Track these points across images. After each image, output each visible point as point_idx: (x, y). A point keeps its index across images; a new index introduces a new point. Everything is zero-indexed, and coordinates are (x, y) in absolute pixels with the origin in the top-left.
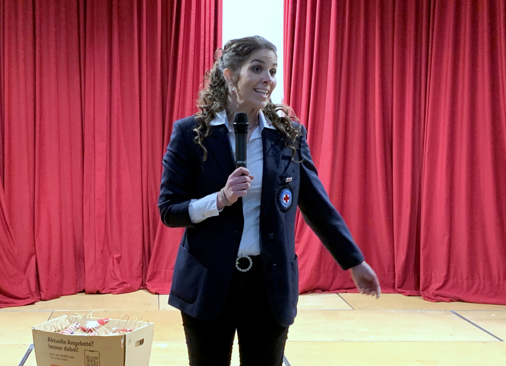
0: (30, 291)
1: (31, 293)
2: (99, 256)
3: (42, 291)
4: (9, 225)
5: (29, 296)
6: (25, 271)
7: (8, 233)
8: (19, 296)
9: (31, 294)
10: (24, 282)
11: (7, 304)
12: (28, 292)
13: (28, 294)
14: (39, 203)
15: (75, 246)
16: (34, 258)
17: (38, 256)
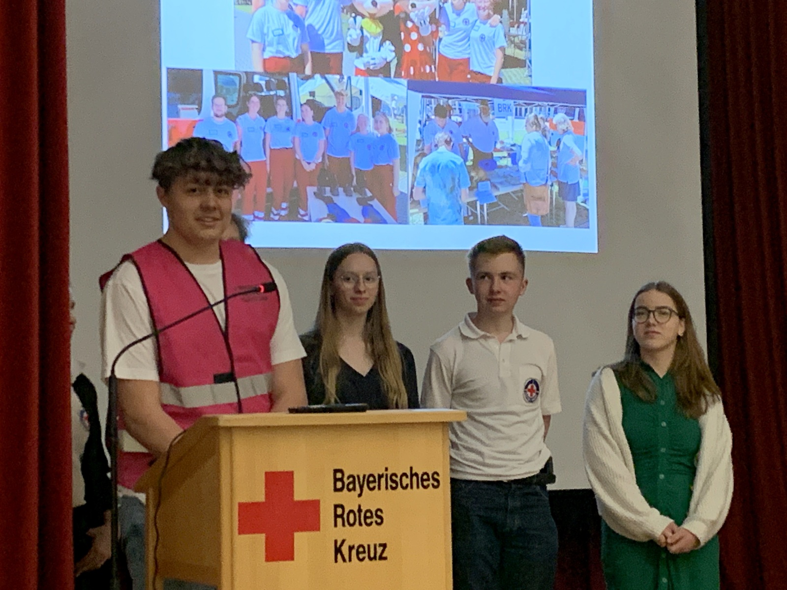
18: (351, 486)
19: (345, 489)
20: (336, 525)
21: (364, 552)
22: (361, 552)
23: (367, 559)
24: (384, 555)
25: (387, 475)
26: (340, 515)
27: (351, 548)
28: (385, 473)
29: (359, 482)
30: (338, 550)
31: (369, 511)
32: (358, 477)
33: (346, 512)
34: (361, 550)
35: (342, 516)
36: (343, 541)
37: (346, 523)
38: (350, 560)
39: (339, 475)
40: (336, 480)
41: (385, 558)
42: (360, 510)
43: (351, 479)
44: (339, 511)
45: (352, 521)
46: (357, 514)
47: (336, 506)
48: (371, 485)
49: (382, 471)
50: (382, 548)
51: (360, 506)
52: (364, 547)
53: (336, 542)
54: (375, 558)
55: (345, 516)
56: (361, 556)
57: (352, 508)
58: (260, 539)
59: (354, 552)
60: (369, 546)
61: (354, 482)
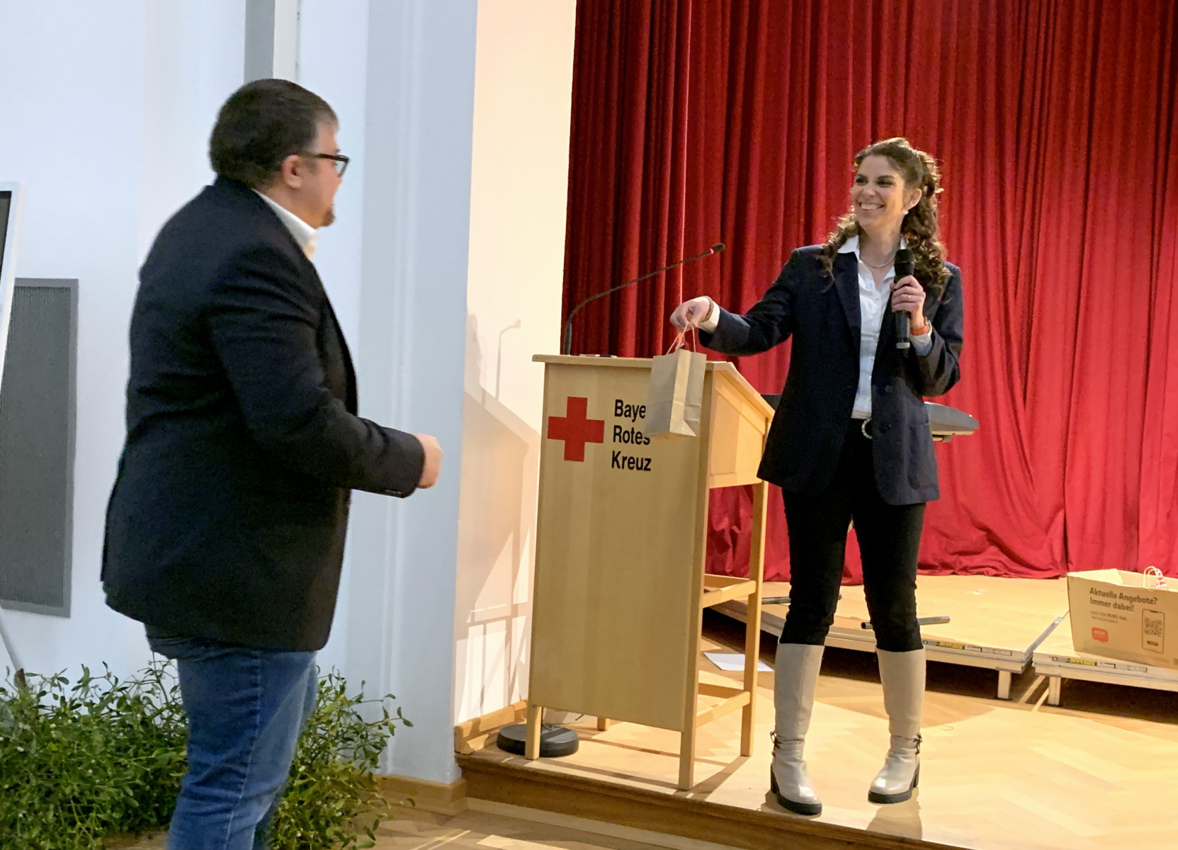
0: (1053, 559)
1: (1054, 563)
2: (1162, 519)
3: (1072, 564)
4: (1029, 461)
5: (1051, 567)
6: (1047, 531)
7: (1027, 474)
8: (1037, 565)
9: (1053, 565)
10: (1045, 546)
11: (1019, 574)
12: (1049, 561)
13: (1050, 564)
14: (1075, 433)
15: (1125, 502)
16: (1061, 514)
17: (1067, 512)
18: (628, 413)
19: (623, 416)
20: (614, 441)
21: (633, 463)
22: (632, 463)
23: (635, 468)
24: (648, 467)
26: (618, 433)
27: (624, 459)
29: (634, 411)
30: (615, 459)
31: (639, 433)
32: (633, 406)
33: (623, 431)
34: (631, 461)
35: (619, 434)
36: (619, 453)
37: (622, 440)
38: (623, 468)
39: (619, 404)
40: (617, 408)
41: (649, 470)
42: (633, 432)
43: (628, 408)
44: (618, 431)
45: (626, 439)
46: (631, 435)
47: (616, 427)
48: (643, 414)
50: (647, 462)
51: (633, 429)
52: (634, 460)
53: (614, 452)
54: (641, 468)
55: (622, 434)
56: (631, 465)
57: (627, 430)
58: (561, 444)
59: (626, 462)
60: (637, 459)
61: (629, 411)
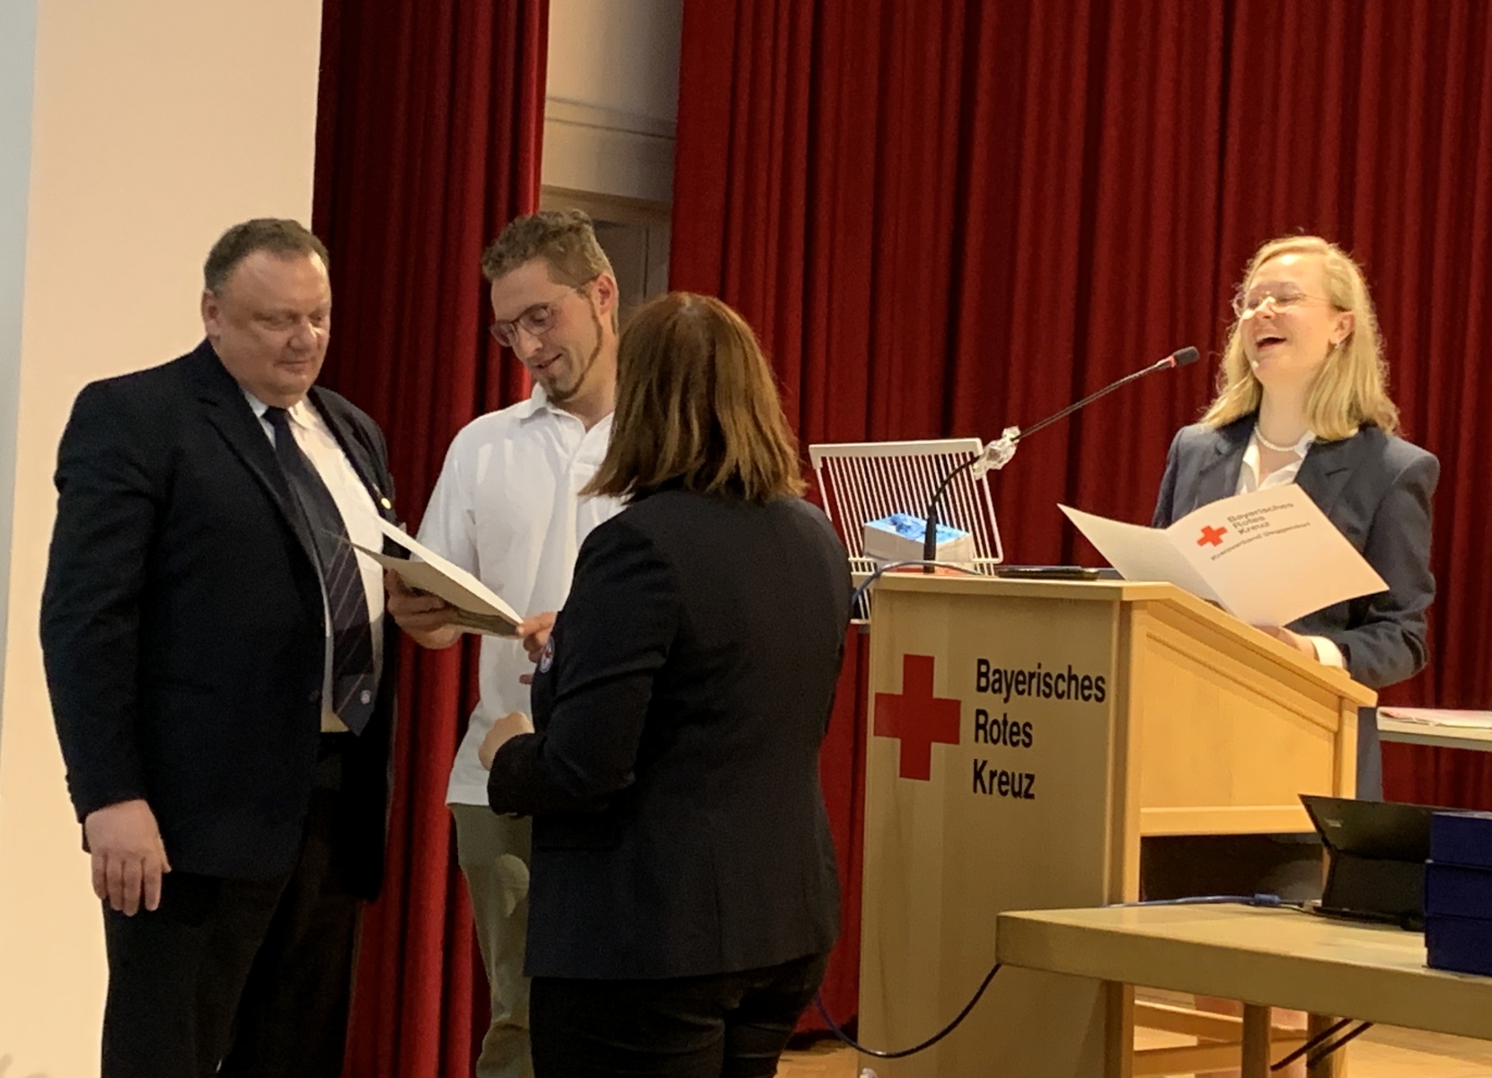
18: (997, 686)
19: (990, 689)
20: (977, 739)
22: (1004, 783)
23: (1010, 793)
24: (1031, 792)
25: (1039, 674)
26: (983, 724)
27: (993, 774)
28: (1038, 671)
29: (1007, 681)
30: (978, 775)
31: (1015, 724)
32: (1006, 672)
33: (990, 721)
34: (1004, 779)
35: (984, 727)
36: (984, 763)
37: (989, 738)
38: (991, 792)
39: (984, 669)
40: (980, 675)
41: (1032, 796)
42: (1005, 722)
43: (997, 676)
44: (982, 720)
45: (995, 736)
46: (1002, 727)
47: (980, 712)
48: (1021, 687)
49: (1034, 669)
50: (1028, 781)
51: (1005, 715)
52: (1008, 778)
53: (976, 761)
54: (1020, 794)
55: (988, 727)
56: (1004, 788)
57: (995, 718)
58: (896, 745)
59: (996, 781)
60: (1013, 776)
61: (999, 680)
